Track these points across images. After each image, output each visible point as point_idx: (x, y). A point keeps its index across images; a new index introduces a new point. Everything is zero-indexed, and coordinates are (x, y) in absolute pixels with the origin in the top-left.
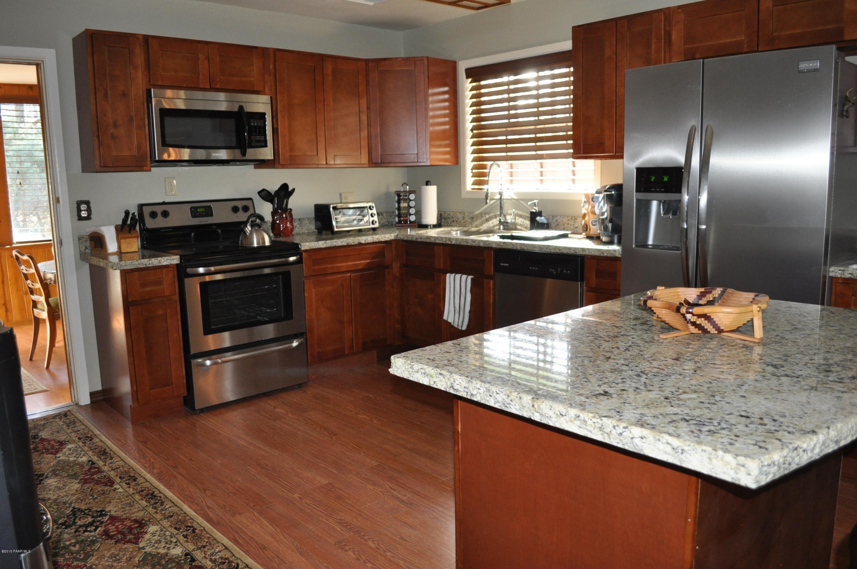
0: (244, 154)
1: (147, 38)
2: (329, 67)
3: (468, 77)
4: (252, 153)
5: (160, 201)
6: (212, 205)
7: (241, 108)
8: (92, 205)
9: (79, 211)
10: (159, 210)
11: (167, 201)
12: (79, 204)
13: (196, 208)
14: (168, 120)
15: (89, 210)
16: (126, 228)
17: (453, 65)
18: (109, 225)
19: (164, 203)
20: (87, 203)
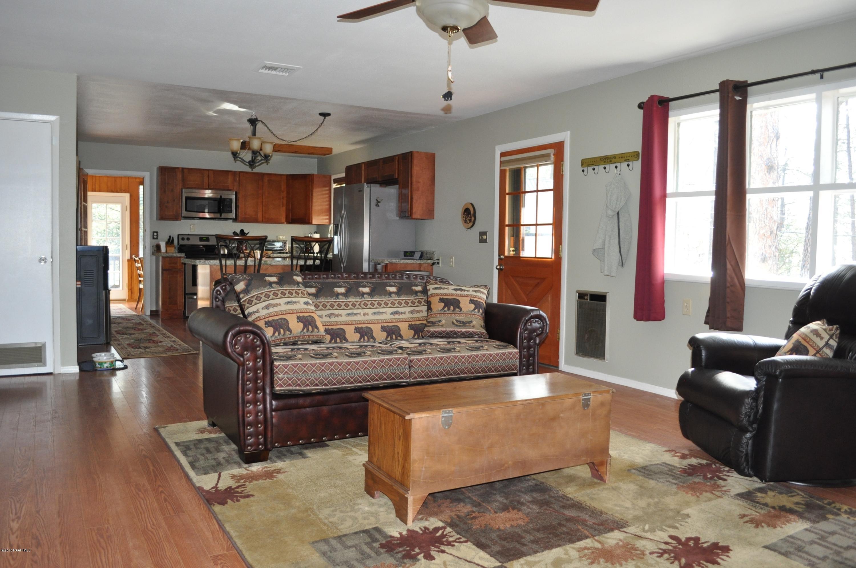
0: (221, 216)
1: (183, 169)
2: (266, 179)
3: (334, 183)
4: (224, 215)
5: (187, 234)
6: (209, 237)
7: (221, 196)
8: (159, 234)
9: (153, 235)
10: (186, 237)
11: (190, 234)
12: (154, 232)
13: (203, 238)
14: (188, 201)
15: (157, 235)
16: (169, 243)
17: (330, 177)
18: (163, 241)
19: (189, 235)
20: (157, 232)
